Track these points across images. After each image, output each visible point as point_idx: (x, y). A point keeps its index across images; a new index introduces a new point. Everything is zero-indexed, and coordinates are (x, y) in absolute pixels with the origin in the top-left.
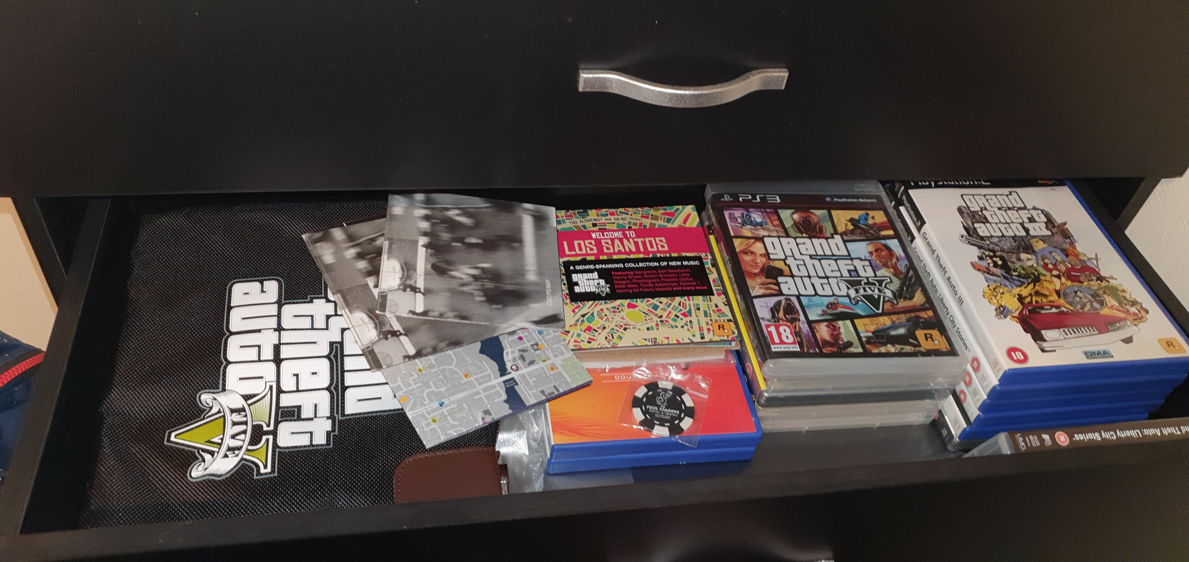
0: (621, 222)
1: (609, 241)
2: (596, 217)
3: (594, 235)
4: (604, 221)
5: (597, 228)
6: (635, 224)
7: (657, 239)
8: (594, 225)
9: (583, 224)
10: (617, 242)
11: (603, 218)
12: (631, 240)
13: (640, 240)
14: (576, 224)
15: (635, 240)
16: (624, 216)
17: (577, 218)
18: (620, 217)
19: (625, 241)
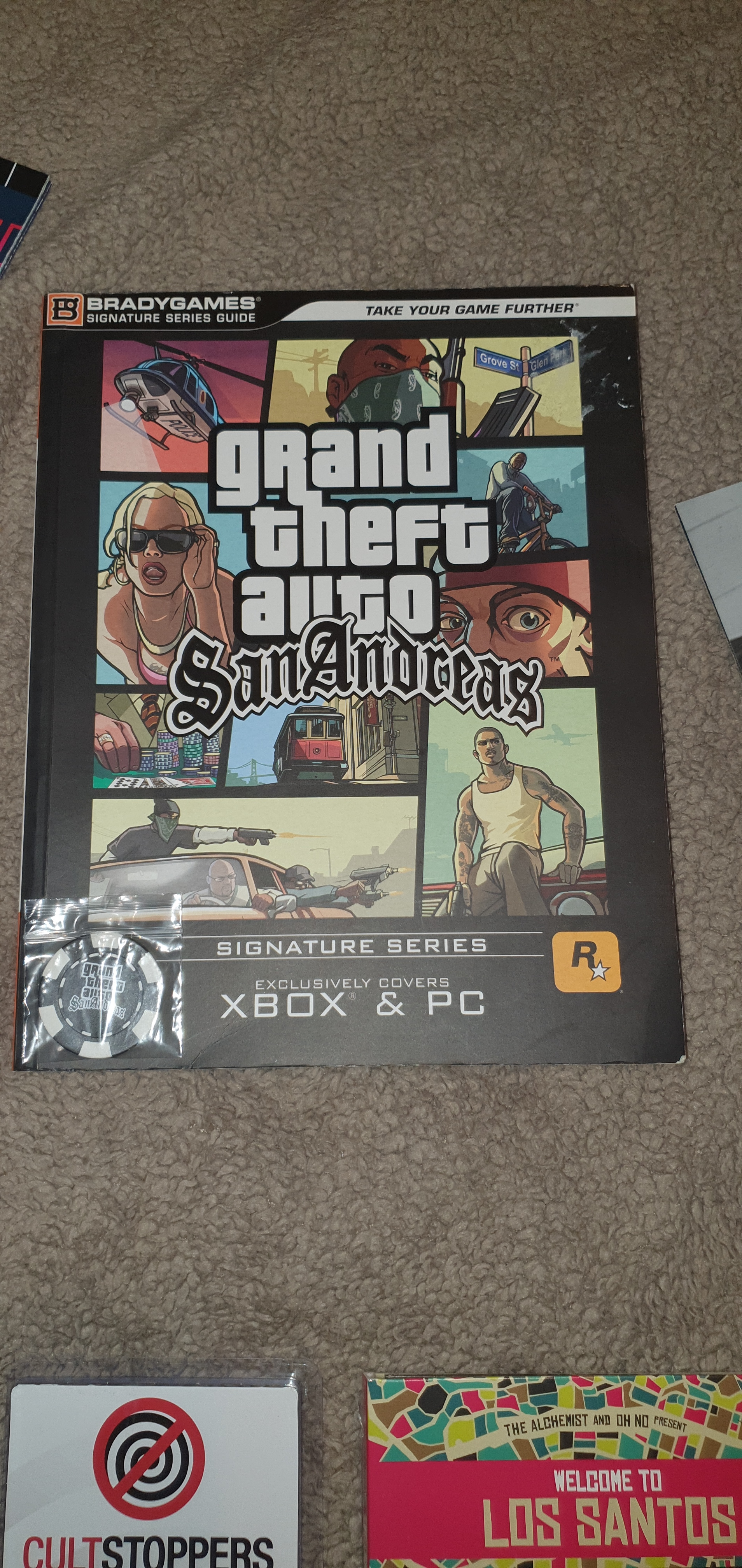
0: (631, 1431)
1: (594, 1503)
2: (573, 1411)
3: (561, 1480)
4: (591, 1427)
5: (568, 1454)
6: (667, 1442)
7: (716, 1501)
8: (566, 1440)
9: (538, 1434)
10: (614, 1505)
11: (592, 1413)
12: (649, 1501)
13: (670, 1504)
14: (522, 1436)
15: (661, 1502)
16: (644, 1409)
17: (528, 1411)
18: (632, 1412)
19: (634, 1502)
